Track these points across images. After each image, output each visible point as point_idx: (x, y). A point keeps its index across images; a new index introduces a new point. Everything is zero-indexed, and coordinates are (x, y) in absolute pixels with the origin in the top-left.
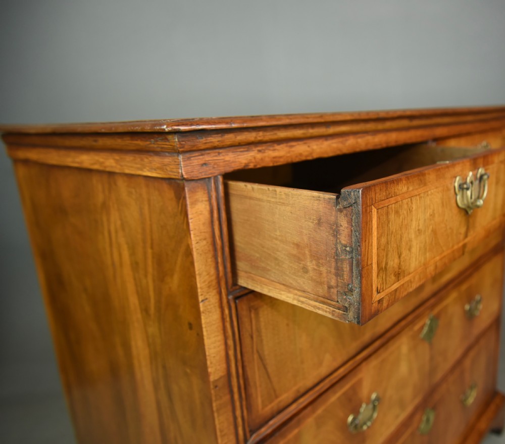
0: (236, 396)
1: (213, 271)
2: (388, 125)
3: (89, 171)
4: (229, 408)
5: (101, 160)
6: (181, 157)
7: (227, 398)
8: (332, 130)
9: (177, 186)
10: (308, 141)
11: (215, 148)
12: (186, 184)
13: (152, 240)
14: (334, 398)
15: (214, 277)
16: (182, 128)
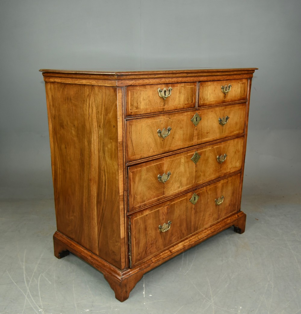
0: (124, 148)
1: (121, 111)
2: (177, 75)
3: (85, 85)
4: (122, 151)
5: (90, 82)
6: (117, 81)
7: (122, 148)
8: (156, 76)
9: (115, 89)
10: (149, 79)
11: (124, 79)
12: (117, 88)
13: (105, 104)
14: (153, 164)
15: (121, 113)
16: (119, 74)
